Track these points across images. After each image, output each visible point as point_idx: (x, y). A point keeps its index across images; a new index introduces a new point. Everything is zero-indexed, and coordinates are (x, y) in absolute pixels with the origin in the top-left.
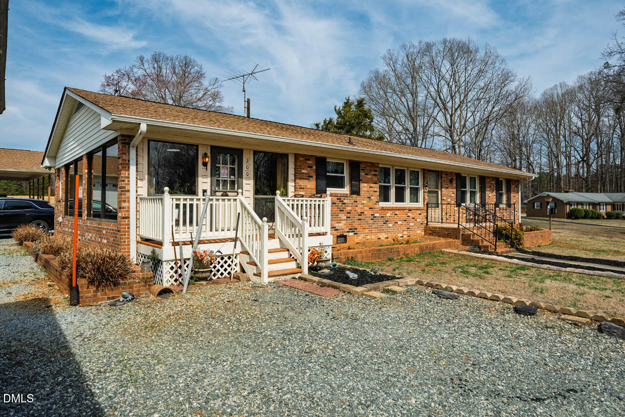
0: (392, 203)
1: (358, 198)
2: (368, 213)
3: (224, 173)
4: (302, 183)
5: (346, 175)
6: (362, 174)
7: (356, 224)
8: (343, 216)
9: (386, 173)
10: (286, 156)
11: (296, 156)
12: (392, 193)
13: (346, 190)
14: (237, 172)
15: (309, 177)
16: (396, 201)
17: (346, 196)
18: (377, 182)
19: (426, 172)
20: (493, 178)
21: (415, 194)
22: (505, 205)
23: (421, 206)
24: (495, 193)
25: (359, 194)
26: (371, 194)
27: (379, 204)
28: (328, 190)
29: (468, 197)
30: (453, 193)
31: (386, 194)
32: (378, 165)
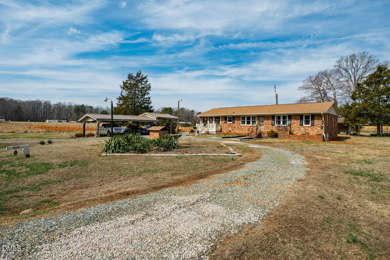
0: (246, 125)
1: (234, 124)
2: (237, 127)
3: (211, 121)
5: (232, 119)
6: (235, 119)
7: (234, 129)
8: (230, 127)
9: (243, 118)
11: (221, 117)
12: (246, 122)
14: (213, 121)
15: (223, 120)
16: (247, 124)
17: (231, 123)
18: (240, 120)
19: (259, 117)
20: (298, 115)
21: (254, 122)
22: (310, 125)
23: (256, 125)
24: (299, 121)
25: (234, 123)
26: (238, 123)
27: (241, 125)
28: (228, 122)
29: (281, 122)
30: (270, 122)
31: (243, 122)
32: (240, 116)
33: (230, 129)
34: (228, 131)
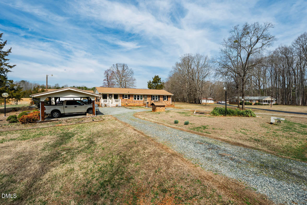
2: (131, 101)
3: (110, 97)
4: (120, 98)
5: (128, 96)
6: (130, 96)
7: (129, 103)
9: (135, 96)
10: (118, 95)
11: (120, 94)
12: (137, 99)
13: (128, 98)
14: (112, 97)
15: (121, 97)
16: (138, 99)
17: (127, 99)
18: (133, 97)
19: (144, 95)
20: (162, 96)
21: (141, 98)
22: (166, 100)
23: (143, 100)
24: (163, 98)
25: (130, 99)
26: (132, 99)
27: (134, 100)
28: (124, 98)
29: (155, 99)
30: (150, 98)
31: (135, 99)
32: (133, 95)
33: (127, 103)
34: (125, 104)
